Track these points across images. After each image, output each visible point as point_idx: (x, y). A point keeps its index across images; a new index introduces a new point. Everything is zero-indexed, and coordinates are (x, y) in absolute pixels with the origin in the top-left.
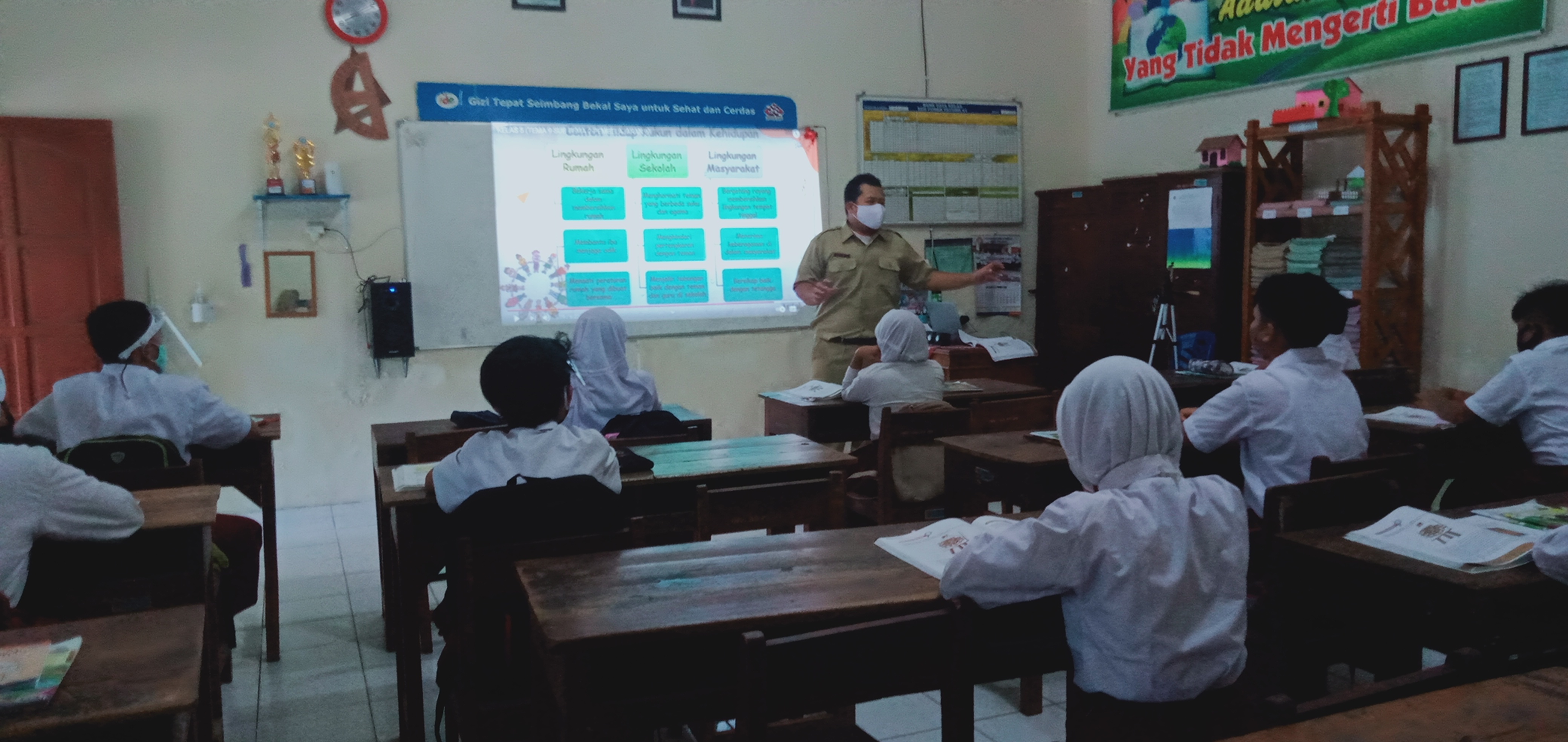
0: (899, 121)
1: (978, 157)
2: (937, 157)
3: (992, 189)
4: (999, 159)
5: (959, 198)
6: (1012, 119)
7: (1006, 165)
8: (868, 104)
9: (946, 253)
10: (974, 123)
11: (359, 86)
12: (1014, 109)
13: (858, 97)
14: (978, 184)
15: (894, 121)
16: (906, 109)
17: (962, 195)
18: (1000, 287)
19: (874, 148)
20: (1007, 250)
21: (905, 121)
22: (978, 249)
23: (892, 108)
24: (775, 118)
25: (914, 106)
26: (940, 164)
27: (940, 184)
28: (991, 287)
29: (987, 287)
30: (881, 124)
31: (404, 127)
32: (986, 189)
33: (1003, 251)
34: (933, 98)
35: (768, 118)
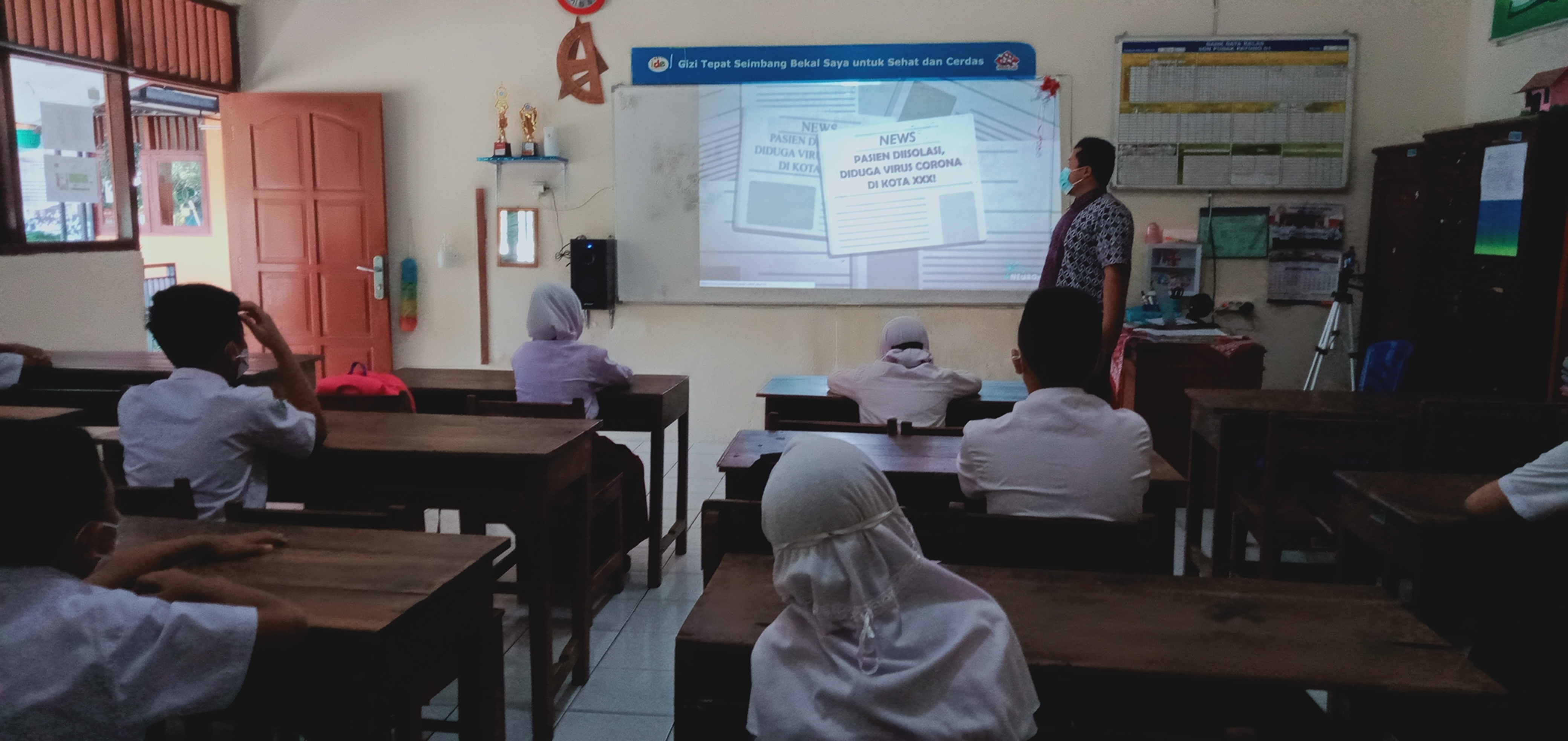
0: (1171, 65)
1: (1283, 106)
2: (1223, 107)
3: (1302, 146)
4: (1316, 108)
5: (1251, 157)
6: (1340, 57)
7: (1328, 114)
8: (1128, 47)
9: (1230, 224)
10: (1280, 64)
11: (581, 54)
12: (1345, 43)
13: (1117, 39)
14: (1281, 139)
15: (1165, 65)
16: (1182, 50)
17: (1255, 153)
18: (1309, 269)
19: (1132, 98)
20: (1322, 223)
21: (1179, 65)
22: (1277, 219)
23: (1161, 50)
24: (1009, 68)
25: (1193, 46)
26: (1227, 116)
27: (1225, 140)
28: (1294, 269)
29: (1287, 269)
30: (1145, 70)
31: (617, 91)
32: (1293, 145)
33: (1316, 224)
34: (1220, 36)
35: (998, 68)
